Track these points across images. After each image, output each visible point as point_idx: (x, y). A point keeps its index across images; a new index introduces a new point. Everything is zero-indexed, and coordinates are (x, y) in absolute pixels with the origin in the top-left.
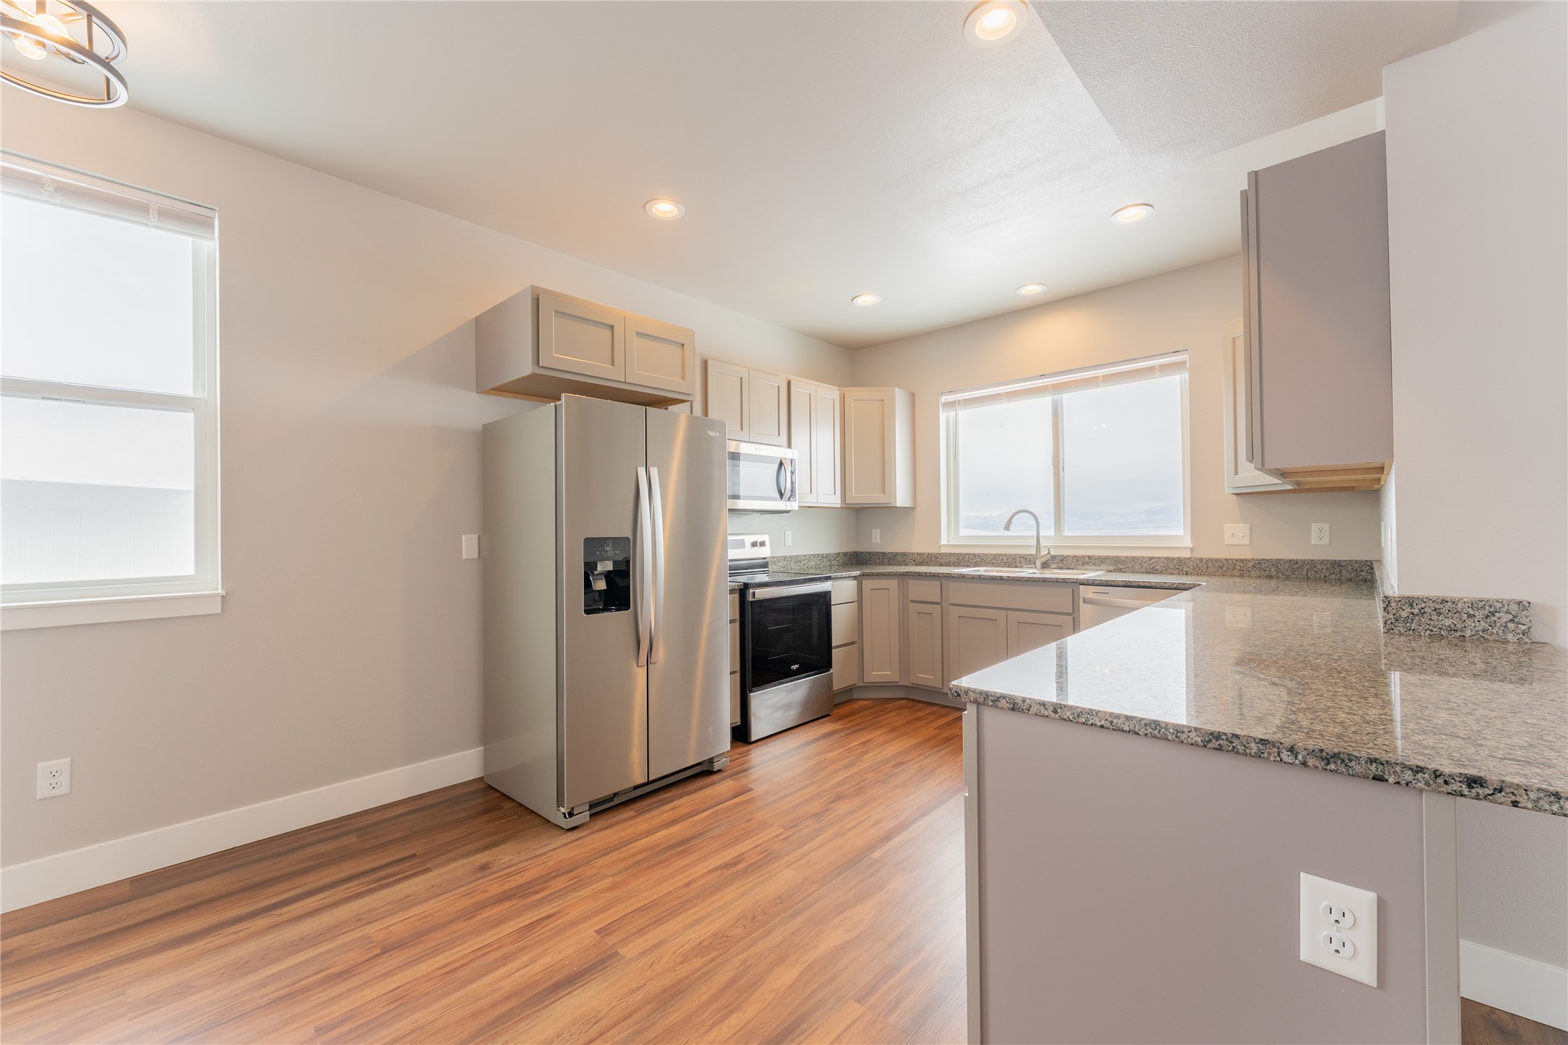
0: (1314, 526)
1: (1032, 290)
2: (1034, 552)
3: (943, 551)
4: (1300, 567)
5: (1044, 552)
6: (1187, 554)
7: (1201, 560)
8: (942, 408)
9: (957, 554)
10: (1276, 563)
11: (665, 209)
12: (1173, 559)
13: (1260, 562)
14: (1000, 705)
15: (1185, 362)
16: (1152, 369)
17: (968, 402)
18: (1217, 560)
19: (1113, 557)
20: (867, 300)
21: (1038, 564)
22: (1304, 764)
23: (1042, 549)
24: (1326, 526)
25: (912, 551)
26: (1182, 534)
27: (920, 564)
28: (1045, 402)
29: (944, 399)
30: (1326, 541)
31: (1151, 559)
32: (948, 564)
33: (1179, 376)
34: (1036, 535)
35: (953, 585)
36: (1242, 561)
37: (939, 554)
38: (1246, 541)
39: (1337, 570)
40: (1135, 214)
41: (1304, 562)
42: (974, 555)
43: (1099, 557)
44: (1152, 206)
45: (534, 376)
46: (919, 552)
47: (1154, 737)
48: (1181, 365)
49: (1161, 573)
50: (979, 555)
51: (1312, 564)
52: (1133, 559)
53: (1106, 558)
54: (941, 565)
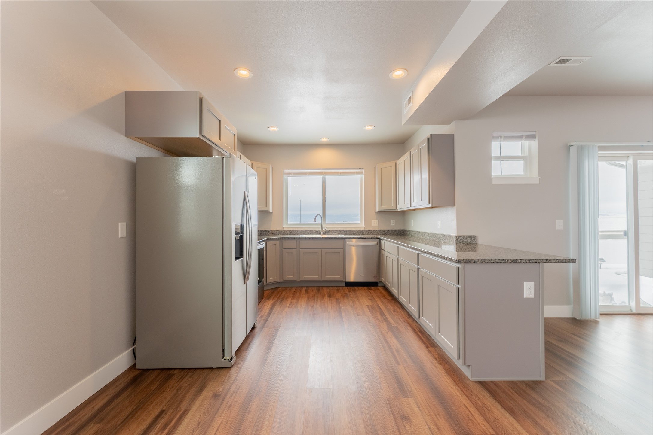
0: (392, 221)
1: (325, 140)
2: (321, 229)
3: (284, 229)
4: (389, 232)
5: (324, 229)
6: (363, 229)
7: (367, 230)
8: (285, 175)
9: (291, 230)
10: (384, 231)
11: (243, 73)
12: (360, 230)
13: (381, 230)
14: (471, 262)
15: (363, 172)
16: (354, 172)
17: (294, 174)
18: (371, 230)
19: (344, 230)
20: (273, 129)
21: (322, 233)
22: (527, 262)
23: (323, 228)
24: (394, 221)
25: (271, 230)
26: (360, 223)
27: (275, 234)
28: (321, 178)
29: (285, 171)
30: (394, 225)
31: (354, 230)
32: (287, 234)
33: (359, 176)
34: (321, 223)
35: (302, 241)
36: (377, 230)
37: (283, 230)
38: (377, 225)
39: (397, 232)
40: (370, 128)
41: (390, 230)
42: (297, 231)
43: (339, 230)
44: (375, 127)
45: (198, 138)
46: (274, 230)
47: (503, 263)
48: (361, 173)
49: (357, 235)
50: (299, 231)
51: (391, 231)
52: (349, 231)
53: (342, 230)
54: (284, 235)
